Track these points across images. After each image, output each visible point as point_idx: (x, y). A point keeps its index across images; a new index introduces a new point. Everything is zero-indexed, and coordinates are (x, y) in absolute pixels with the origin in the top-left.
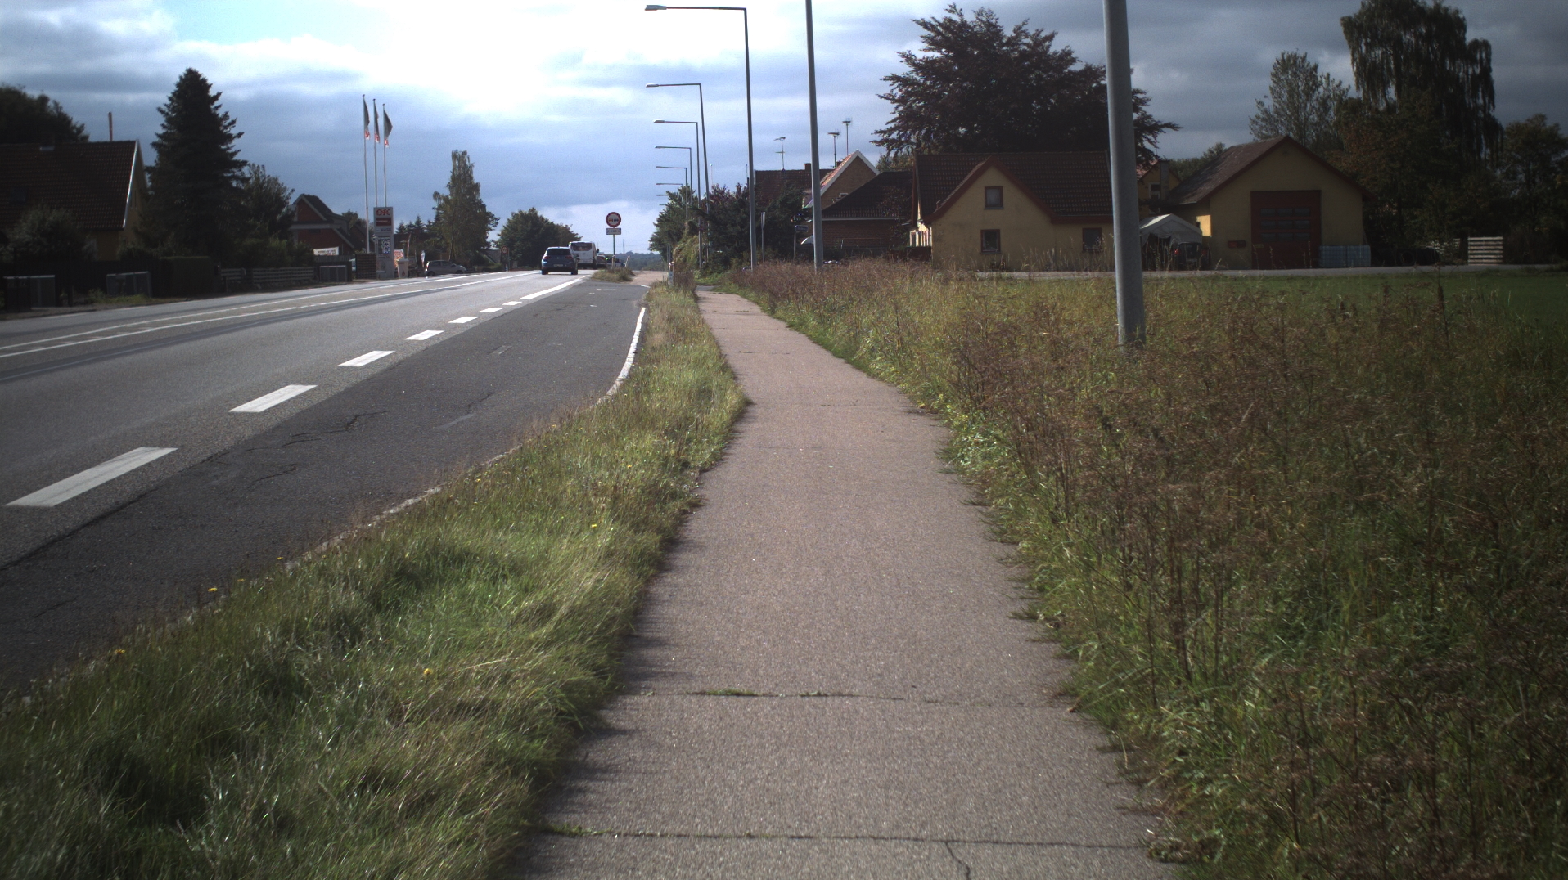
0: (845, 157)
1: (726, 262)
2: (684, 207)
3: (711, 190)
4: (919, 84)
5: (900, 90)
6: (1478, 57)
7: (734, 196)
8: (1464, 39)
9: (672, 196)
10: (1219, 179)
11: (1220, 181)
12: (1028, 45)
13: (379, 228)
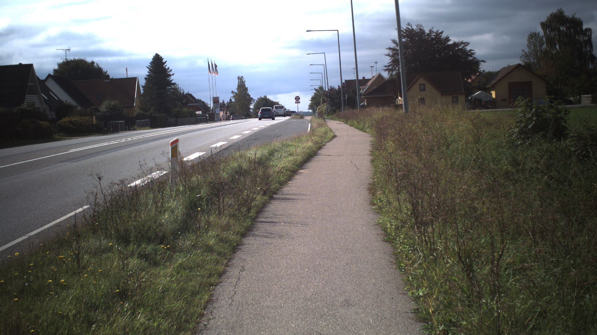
2: (320, 94)
3: (329, 88)
5: (392, 52)
6: (587, 34)
7: (337, 89)
8: (582, 28)
9: (316, 90)
11: (498, 79)
12: (434, 36)
13: (215, 104)
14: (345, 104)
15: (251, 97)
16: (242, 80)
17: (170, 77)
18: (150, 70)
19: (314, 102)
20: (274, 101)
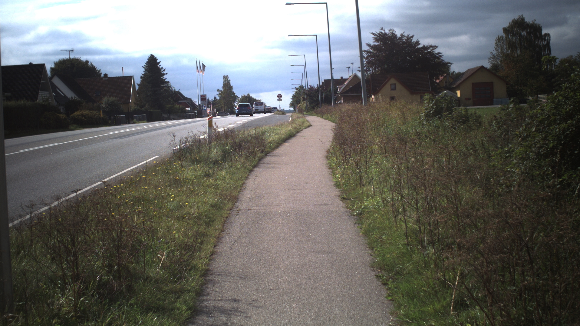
0: (351, 74)
2: (301, 92)
4: (372, 53)
5: (366, 55)
6: (546, 39)
7: (316, 88)
8: (542, 33)
9: (297, 89)
10: (462, 79)
12: (405, 39)
13: (202, 101)
14: (322, 102)
16: (227, 79)
17: (164, 76)
18: (146, 70)
19: (295, 100)
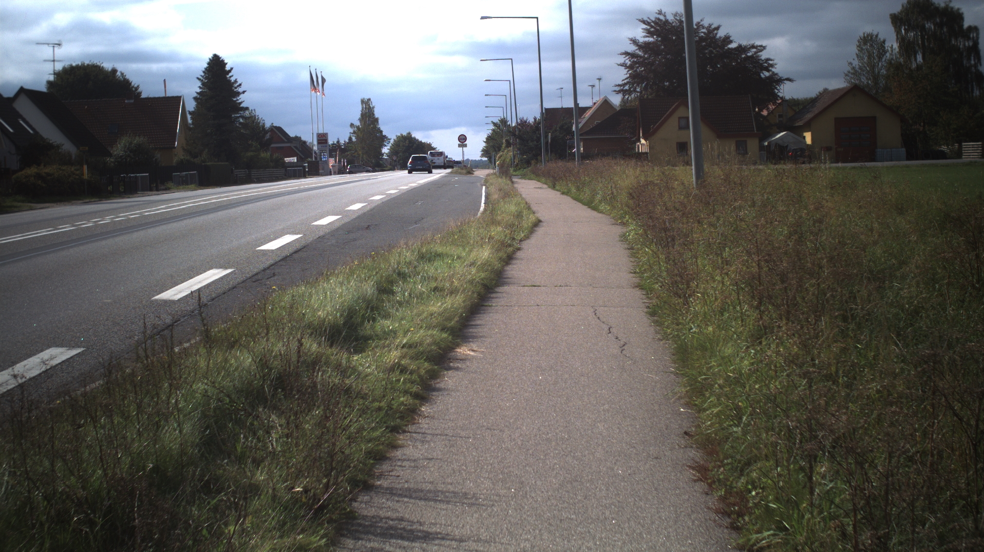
0: (598, 99)
1: (528, 163)
2: (502, 131)
3: (519, 121)
4: (641, 57)
5: (630, 61)
6: (971, 36)
7: (532, 124)
8: (963, 25)
9: (495, 124)
10: (816, 111)
11: (816, 112)
12: (704, 33)
13: (320, 145)
14: (547, 150)
15: (384, 134)
16: (369, 105)
17: (239, 96)
18: (203, 84)
19: (491, 144)
20: (423, 141)
